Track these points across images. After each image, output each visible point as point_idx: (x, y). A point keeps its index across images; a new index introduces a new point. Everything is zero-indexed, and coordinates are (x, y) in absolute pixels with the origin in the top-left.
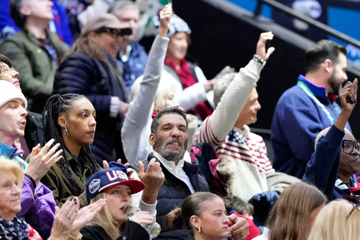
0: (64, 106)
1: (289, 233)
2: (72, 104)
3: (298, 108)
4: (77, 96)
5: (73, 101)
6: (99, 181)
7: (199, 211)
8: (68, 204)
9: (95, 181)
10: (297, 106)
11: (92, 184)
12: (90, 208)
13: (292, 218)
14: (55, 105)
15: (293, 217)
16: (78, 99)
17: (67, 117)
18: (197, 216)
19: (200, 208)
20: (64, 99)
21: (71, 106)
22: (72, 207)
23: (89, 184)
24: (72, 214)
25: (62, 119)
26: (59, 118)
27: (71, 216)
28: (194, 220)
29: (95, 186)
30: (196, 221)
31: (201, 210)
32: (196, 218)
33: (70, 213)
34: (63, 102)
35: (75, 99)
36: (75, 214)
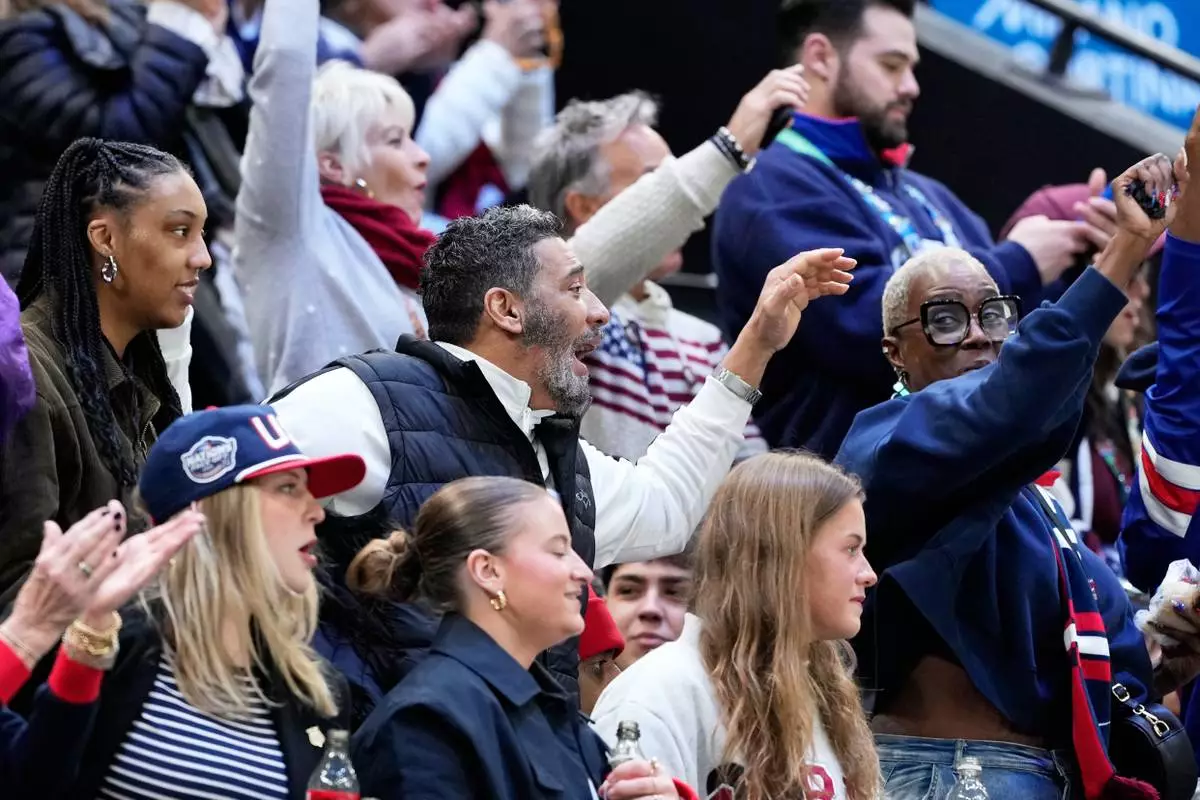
0: (119, 186)
1: (746, 619)
2: (148, 187)
3: (783, 206)
4: (161, 159)
5: (150, 176)
6: (229, 445)
7: (500, 535)
8: (93, 524)
9: (214, 444)
10: (778, 200)
11: (198, 451)
12: (153, 540)
13: (752, 568)
14: (84, 176)
15: (756, 565)
16: (166, 172)
17: (126, 228)
18: (491, 550)
19: (501, 527)
20: (118, 159)
21: (142, 193)
22: (102, 537)
23: (187, 450)
24: (100, 562)
25: (104, 226)
26: (94, 223)
27: (94, 568)
28: (480, 565)
29: (215, 460)
30: (486, 567)
31: (506, 532)
32: (486, 558)
33: (92, 558)
34: (118, 172)
35: (157, 170)
36: (109, 561)
